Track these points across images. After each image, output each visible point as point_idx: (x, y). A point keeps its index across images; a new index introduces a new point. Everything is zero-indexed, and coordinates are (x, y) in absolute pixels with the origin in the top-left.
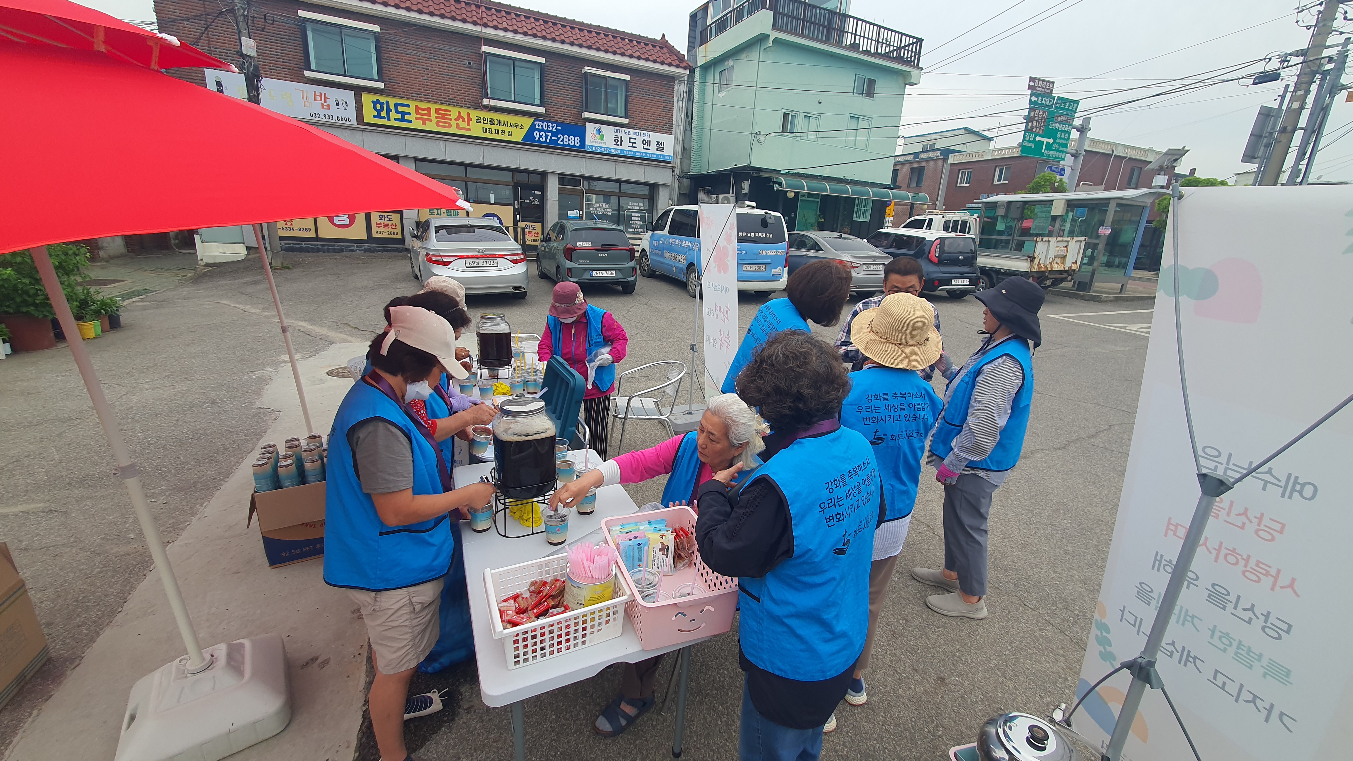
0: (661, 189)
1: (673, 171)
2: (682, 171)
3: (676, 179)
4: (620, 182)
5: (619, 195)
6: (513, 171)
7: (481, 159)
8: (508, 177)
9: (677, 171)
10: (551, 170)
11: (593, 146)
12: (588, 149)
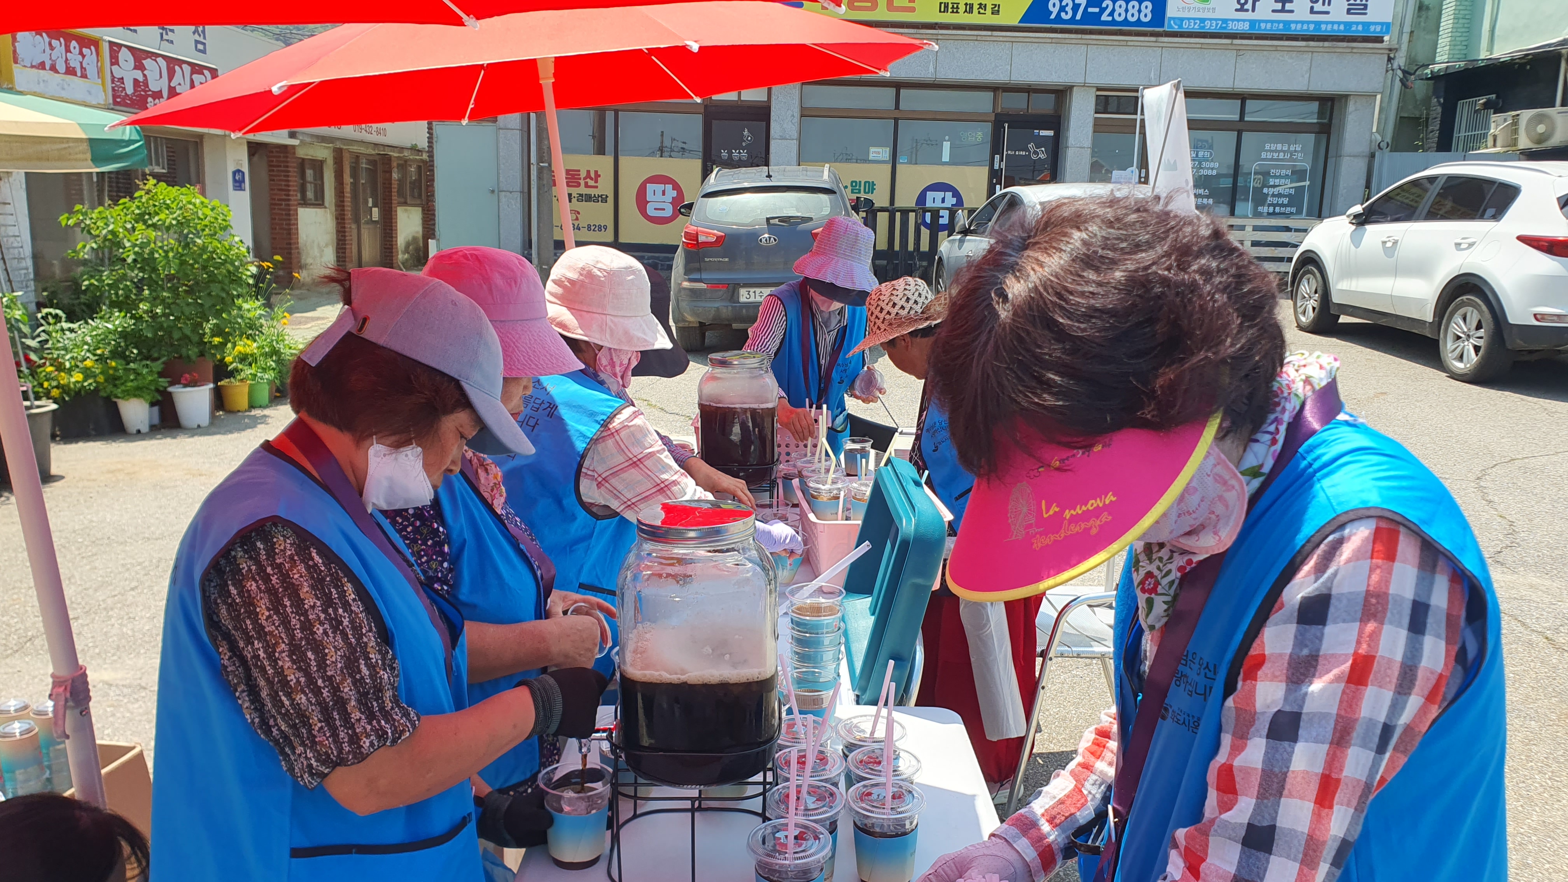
0: (1351, 106)
1: (1390, 59)
2: (1411, 60)
3: (1398, 79)
4: (1243, 97)
5: (1240, 127)
6: (996, 89)
7: (931, 69)
8: (983, 102)
9: (1401, 60)
10: (1080, 80)
11: (1182, 20)
12: (1170, 26)
